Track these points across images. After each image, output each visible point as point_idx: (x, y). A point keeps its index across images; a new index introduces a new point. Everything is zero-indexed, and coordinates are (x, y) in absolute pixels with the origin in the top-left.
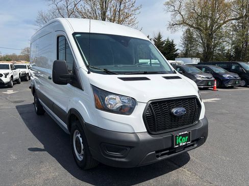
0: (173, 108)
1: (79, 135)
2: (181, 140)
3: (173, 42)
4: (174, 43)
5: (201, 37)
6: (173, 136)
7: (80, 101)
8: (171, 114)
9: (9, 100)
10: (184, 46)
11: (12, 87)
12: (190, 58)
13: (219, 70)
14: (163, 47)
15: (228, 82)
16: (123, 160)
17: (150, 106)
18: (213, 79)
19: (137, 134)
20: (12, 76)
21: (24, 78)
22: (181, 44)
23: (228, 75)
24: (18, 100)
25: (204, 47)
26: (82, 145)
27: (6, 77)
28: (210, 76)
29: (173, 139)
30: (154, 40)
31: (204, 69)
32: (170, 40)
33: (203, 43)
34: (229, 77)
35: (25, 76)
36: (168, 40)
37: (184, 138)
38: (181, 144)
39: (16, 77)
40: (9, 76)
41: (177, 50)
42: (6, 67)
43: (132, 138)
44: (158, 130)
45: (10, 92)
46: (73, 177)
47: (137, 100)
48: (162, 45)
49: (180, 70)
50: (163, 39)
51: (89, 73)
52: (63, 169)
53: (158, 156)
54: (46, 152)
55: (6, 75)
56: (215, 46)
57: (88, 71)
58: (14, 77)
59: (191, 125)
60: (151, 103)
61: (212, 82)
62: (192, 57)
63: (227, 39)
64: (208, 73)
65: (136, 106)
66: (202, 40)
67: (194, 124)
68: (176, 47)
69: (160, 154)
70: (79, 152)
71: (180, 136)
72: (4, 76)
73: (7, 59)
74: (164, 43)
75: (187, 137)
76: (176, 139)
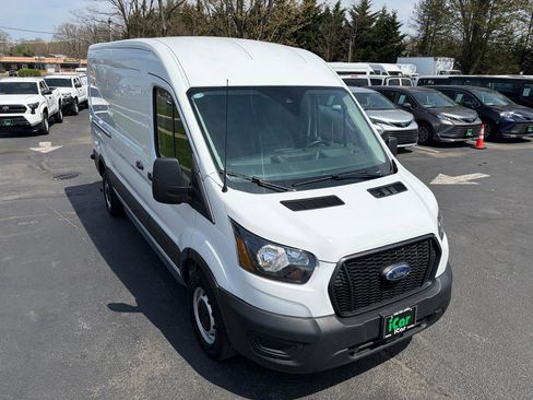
0: (386, 266)
1: (206, 299)
2: (397, 324)
3: (394, 16)
4: (397, 20)
5: (462, 6)
6: (381, 318)
7: (207, 242)
8: (382, 277)
9: (48, 172)
10: (419, 26)
11: (47, 133)
12: (432, 59)
13: (494, 99)
14: (370, 31)
15: (510, 129)
16: (290, 363)
17: (342, 268)
18: (478, 122)
19: (317, 320)
20: (46, 110)
21: (70, 108)
22: (413, 22)
23: (512, 113)
24: (66, 170)
25: (466, 31)
26: (212, 319)
27: (33, 112)
28: (472, 115)
29: (381, 324)
30: (352, 13)
31: (460, 97)
32: (389, 12)
33: (466, 22)
34: (514, 117)
35: (72, 104)
36: (384, 11)
37: (403, 320)
38: (396, 331)
39: (54, 108)
40: (39, 111)
41: (404, 36)
42: (32, 89)
43: (308, 328)
44: (355, 308)
45: (45, 146)
46: (196, 374)
47: (319, 257)
48: (370, 24)
49: (407, 100)
50: (371, 11)
51: (224, 190)
52: (176, 354)
53: (352, 354)
54: (141, 314)
55: (34, 107)
56: (492, 27)
57: (222, 185)
58: (50, 111)
59: (419, 289)
60: (345, 262)
61: (476, 129)
62: (436, 54)
63: (522, 12)
64: (469, 107)
65: (316, 268)
66: (463, 15)
67: (424, 286)
68: (402, 31)
69: (357, 349)
70: (207, 328)
71: (395, 317)
72: (29, 109)
73: (25, 51)
74: (374, 20)
75: (408, 318)
76: (388, 323)
